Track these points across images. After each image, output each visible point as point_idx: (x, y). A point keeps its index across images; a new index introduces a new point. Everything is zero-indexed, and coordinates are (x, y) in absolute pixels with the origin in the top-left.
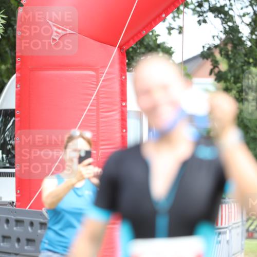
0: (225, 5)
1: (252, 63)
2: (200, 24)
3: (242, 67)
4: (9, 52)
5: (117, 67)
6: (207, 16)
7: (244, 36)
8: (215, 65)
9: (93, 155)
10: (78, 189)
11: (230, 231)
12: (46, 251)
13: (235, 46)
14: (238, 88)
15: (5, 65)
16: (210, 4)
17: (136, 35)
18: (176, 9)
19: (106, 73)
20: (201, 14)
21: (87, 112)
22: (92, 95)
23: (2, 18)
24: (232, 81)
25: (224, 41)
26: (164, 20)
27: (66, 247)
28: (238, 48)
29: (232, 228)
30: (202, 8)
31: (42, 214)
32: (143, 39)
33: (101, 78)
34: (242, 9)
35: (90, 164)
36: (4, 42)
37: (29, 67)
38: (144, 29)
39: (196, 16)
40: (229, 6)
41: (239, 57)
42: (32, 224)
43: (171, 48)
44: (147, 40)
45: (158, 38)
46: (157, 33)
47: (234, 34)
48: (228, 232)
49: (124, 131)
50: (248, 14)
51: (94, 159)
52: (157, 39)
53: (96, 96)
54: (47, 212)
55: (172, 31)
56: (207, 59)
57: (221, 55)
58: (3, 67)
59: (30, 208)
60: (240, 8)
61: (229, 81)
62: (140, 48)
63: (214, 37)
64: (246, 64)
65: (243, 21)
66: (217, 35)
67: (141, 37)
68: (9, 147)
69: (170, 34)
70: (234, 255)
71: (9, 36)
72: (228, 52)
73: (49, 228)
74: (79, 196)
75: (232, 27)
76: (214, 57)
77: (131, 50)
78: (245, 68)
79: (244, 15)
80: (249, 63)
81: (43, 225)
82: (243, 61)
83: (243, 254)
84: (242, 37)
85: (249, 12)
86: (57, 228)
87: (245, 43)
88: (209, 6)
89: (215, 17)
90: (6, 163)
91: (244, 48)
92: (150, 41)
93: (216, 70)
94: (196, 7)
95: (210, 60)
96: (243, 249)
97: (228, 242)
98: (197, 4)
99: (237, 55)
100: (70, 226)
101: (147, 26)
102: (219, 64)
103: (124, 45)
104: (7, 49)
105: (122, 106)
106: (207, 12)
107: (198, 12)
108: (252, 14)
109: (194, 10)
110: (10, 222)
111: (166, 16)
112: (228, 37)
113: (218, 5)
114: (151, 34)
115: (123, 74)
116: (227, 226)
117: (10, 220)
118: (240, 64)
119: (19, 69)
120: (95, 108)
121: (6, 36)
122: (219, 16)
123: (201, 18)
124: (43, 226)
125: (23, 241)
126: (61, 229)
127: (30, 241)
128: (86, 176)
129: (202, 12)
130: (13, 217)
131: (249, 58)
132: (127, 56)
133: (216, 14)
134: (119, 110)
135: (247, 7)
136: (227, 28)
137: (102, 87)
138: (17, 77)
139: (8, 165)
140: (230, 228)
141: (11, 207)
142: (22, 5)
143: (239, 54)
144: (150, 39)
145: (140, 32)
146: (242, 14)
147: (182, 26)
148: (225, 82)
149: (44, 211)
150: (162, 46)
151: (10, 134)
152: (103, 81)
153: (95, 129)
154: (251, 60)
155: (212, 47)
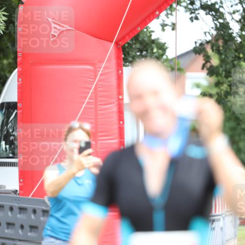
0: (216, 3)
1: (242, 58)
2: (192, 21)
3: (233, 61)
4: (10, 47)
5: (114, 61)
6: (199, 14)
7: (234, 32)
8: (208, 60)
9: (92, 146)
10: (78, 178)
11: (224, 218)
12: (48, 238)
13: (226, 42)
14: (229, 82)
15: (7, 60)
16: (201, 2)
17: (132, 31)
18: (169, 7)
19: (104, 68)
20: (193, 11)
21: (86, 105)
22: (91, 89)
23: (4, 15)
24: (223, 75)
25: (215, 37)
26: (158, 17)
27: (68, 234)
28: (229, 43)
29: (226, 216)
30: (194, 6)
31: (44, 202)
32: (138, 35)
33: (99, 72)
34: (232, 6)
35: (89, 155)
36: (6, 38)
37: (30, 62)
38: (139, 25)
39: (188, 13)
40: (219, 4)
41: (230, 52)
42: (34, 211)
43: (165, 43)
44: (142, 36)
45: (153, 34)
46: (151, 30)
47: (225, 30)
48: (222, 219)
49: (121, 123)
50: (238, 11)
51: (94, 149)
52: (151, 35)
53: (94, 89)
54: (48, 200)
55: (165, 28)
56: (200, 54)
57: (213, 51)
58: (5, 62)
59: (33, 196)
60: (230, 6)
61: (221, 75)
62: (135, 44)
63: (205, 33)
64: (237, 58)
65: (233, 18)
66: (209, 31)
67: (136, 33)
68: (12, 138)
69: (163, 30)
70: (227, 241)
71: (10, 32)
72: (219, 47)
73: (52, 216)
74: (79, 185)
75: (222, 23)
76: (206, 52)
77: (126, 45)
78: (236, 62)
79: (234, 12)
80: (239, 58)
81: (45, 212)
82: (234, 56)
83: (236, 240)
84: (232, 33)
85: (238, 10)
86: (58, 215)
87: (236, 39)
88: (201, 4)
89: (206, 14)
90: (10, 153)
91: (235, 44)
92: (144, 37)
93: (208, 65)
94: (188, 4)
95: (202, 55)
96: (236, 236)
97: (221, 228)
98: (189, 2)
99: (228, 50)
100: (71, 213)
101: (141, 23)
102: (211, 59)
103: (120, 41)
104: (9, 45)
105: (119, 99)
106: (199, 9)
107: (190, 9)
108: (241, 11)
109: (186, 7)
110: (14, 209)
111: (160, 13)
112: (219, 32)
113: (209, 3)
114: (145, 30)
115: (119, 68)
116: (220, 213)
117: (13, 207)
118: (231, 59)
119: (21, 64)
120: (93, 101)
121: (7, 32)
122: (211, 13)
123: (193, 15)
124: (45, 214)
125: (27, 228)
126: (63, 217)
127: (33, 228)
128: (86, 166)
129: (194, 9)
130: (16, 205)
131: (239, 54)
132: (123, 51)
133: (208, 11)
134: (117, 103)
135: (237, 5)
136: (218, 24)
137: (100, 80)
138: (18, 71)
139: (11, 155)
140: (224, 215)
141: (15, 196)
142: (22, 3)
143: (230, 50)
144: (145, 35)
145: (135, 29)
146: (232, 12)
147: (175, 22)
148: (217, 76)
149: (46, 199)
150: (156, 42)
151: (13, 126)
152: (101, 75)
153: (94, 121)
154: (241, 56)
155: (204, 43)
